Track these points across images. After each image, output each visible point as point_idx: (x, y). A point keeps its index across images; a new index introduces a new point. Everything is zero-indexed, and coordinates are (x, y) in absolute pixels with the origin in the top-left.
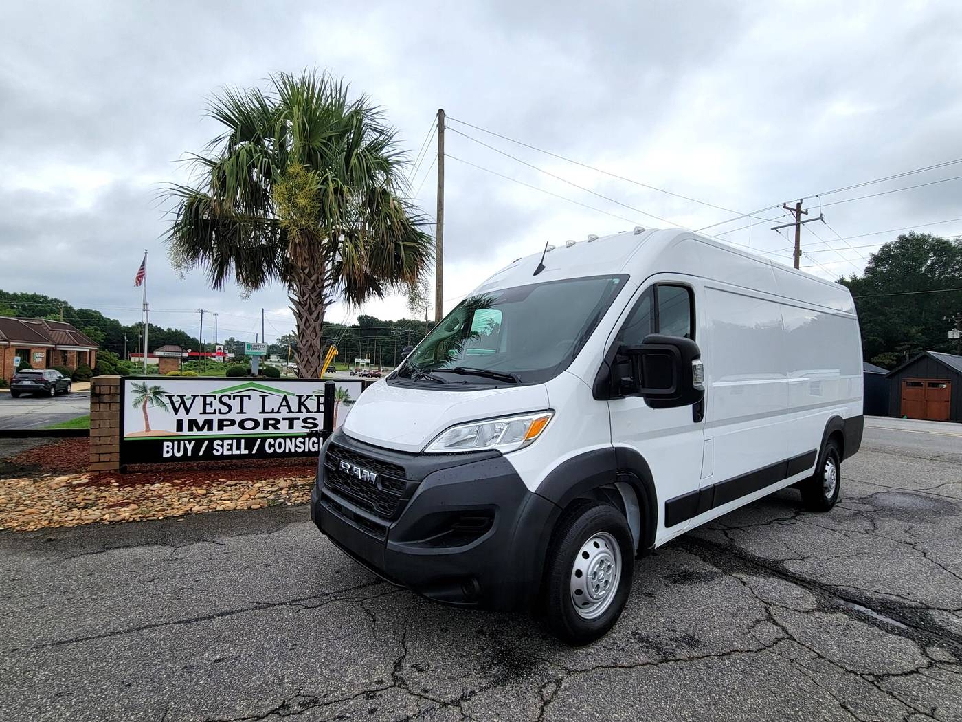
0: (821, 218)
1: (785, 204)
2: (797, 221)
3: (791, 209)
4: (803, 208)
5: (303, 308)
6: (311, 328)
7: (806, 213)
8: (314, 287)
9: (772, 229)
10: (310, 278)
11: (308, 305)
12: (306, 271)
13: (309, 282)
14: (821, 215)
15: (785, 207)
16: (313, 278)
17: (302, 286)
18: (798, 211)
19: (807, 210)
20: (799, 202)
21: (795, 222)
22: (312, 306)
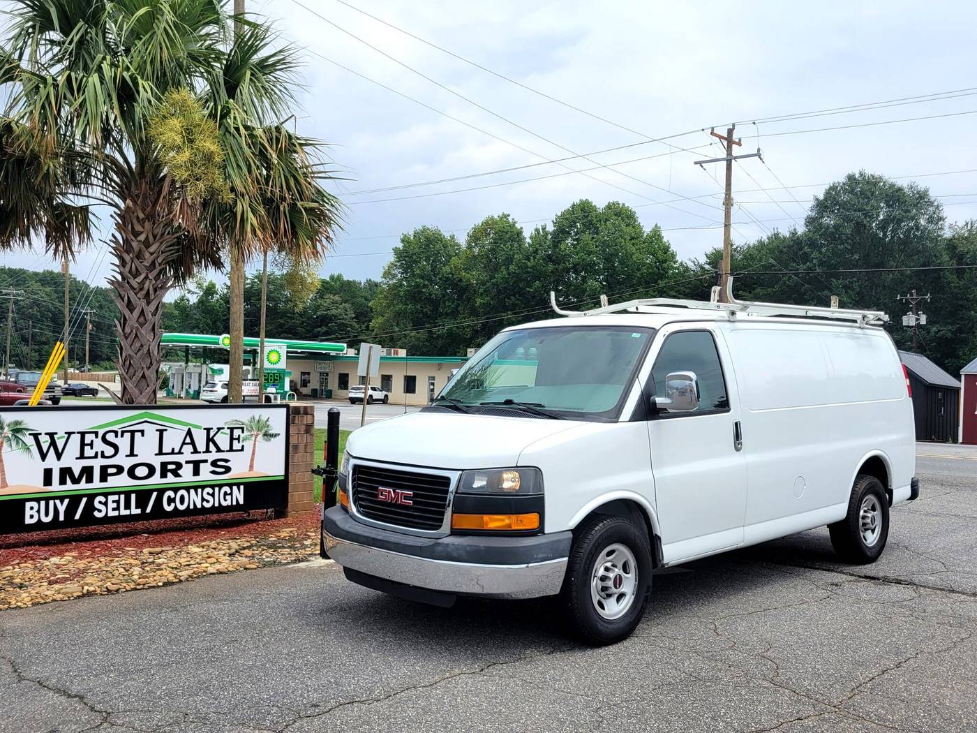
0: (758, 155)
1: (713, 129)
2: (728, 155)
3: (720, 137)
4: (735, 137)
5: (136, 294)
6: (148, 326)
7: (739, 144)
8: (153, 263)
9: (696, 163)
10: (147, 248)
11: (144, 292)
12: (142, 237)
13: (147, 255)
14: (759, 150)
15: (712, 133)
16: (152, 249)
17: (135, 260)
18: (729, 140)
19: (740, 140)
20: (731, 127)
21: (725, 156)
22: (151, 291)
